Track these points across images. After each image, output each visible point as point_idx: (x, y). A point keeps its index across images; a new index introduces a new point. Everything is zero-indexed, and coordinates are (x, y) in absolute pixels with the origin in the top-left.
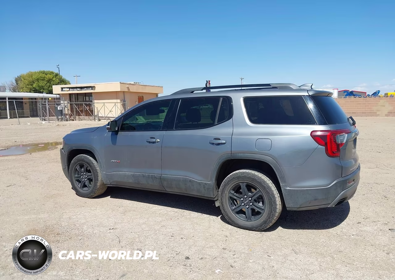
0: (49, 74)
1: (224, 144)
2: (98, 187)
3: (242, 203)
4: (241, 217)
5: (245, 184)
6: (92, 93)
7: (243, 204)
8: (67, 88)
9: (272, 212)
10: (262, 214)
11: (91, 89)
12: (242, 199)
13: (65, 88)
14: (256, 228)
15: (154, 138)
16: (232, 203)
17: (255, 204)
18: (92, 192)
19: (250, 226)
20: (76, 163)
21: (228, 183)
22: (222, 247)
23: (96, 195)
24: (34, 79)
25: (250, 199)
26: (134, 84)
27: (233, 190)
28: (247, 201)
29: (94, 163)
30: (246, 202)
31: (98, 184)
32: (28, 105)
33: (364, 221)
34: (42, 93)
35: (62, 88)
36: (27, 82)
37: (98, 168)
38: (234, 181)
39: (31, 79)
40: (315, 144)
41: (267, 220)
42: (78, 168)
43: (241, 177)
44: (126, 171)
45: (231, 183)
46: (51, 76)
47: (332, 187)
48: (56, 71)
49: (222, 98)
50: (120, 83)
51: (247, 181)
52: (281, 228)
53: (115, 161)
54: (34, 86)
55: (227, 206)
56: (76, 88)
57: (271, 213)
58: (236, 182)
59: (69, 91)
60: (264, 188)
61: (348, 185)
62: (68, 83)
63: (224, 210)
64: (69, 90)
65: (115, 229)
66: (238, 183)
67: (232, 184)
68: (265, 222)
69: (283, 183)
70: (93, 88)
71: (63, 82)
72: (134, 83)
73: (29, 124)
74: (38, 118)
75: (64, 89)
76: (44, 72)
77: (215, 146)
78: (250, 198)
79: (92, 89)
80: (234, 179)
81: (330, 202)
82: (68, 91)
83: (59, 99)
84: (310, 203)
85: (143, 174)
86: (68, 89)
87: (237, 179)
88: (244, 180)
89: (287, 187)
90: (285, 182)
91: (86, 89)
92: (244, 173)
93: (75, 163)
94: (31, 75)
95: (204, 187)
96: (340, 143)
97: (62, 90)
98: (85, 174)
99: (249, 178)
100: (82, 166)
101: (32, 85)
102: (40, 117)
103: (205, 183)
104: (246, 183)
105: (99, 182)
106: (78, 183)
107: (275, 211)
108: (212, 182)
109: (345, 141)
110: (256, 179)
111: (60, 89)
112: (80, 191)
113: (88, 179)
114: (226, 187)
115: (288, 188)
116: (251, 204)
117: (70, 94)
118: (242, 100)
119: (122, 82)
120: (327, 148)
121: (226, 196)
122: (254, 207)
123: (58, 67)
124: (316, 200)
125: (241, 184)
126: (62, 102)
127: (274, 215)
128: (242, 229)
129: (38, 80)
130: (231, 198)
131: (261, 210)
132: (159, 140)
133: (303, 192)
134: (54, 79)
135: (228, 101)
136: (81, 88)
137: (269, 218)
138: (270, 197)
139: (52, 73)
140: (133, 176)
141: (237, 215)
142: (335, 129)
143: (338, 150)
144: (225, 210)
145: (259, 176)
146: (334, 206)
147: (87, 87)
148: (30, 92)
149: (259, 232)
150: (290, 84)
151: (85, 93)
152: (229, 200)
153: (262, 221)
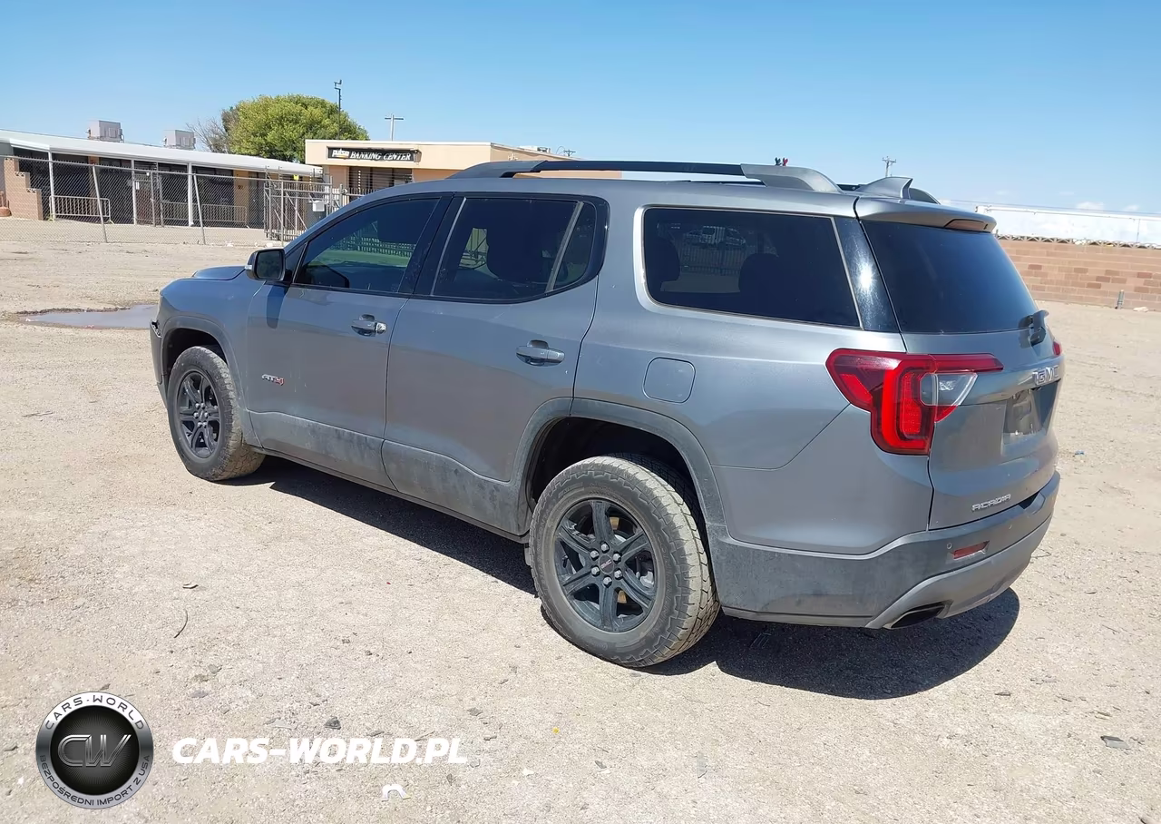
0: (313, 106)
1: (557, 362)
2: (231, 451)
3: (592, 567)
4: (588, 611)
5: (605, 505)
6: (411, 169)
7: (595, 570)
8: (344, 149)
9: (671, 612)
10: (644, 614)
11: (408, 157)
12: (594, 554)
13: (338, 149)
14: (623, 655)
15: (372, 318)
16: (565, 560)
17: (629, 576)
18: (215, 463)
19: (604, 646)
20: (183, 372)
21: (556, 494)
22: (468, 704)
23: (225, 475)
24: (270, 117)
25: (617, 556)
26: (539, 152)
27: (572, 519)
28: (608, 563)
29: (223, 376)
30: (603, 566)
31: (231, 443)
32: (246, 190)
33: (1025, 691)
34: (290, 159)
35: (331, 149)
36: (251, 126)
37: (232, 394)
38: (575, 492)
39: (261, 117)
40: (838, 399)
41: (657, 635)
42: (188, 384)
43: (593, 480)
44: (295, 413)
45: (565, 497)
46: (317, 112)
47: (880, 559)
48: (332, 100)
49: (582, 204)
50: (492, 145)
51: (611, 496)
52: (717, 668)
53: (272, 377)
54: (269, 138)
55: (548, 569)
56: (369, 151)
57: (668, 615)
58: (582, 494)
59: (349, 158)
60: (656, 526)
61: (947, 563)
62: (361, 137)
63: (540, 580)
64: (350, 155)
65: (203, 589)
66: (587, 499)
67: (568, 500)
68: (649, 641)
69: (716, 521)
70: (414, 154)
71: (350, 132)
72: (539, 150)
73: (229, 245)
74: (262, 231)
75: (335, 153)
76: (298, 101)
77: (532, 368)
78: (617, 553)
79: (412, 159)
80: (575, 486)
81: (871, 610)
82: (345, 159)
83: (320, 179)
84: (799, 603)
85: (336, 430)
86: (347, 153)
87: (584, 486)
88: (602, 494)
89: (727, 536)
90: (721, 518)
91: (395, 156)
92: (604, 467)
93: (181, 370)
94: (265, 106)
95: (493, 498)
96: (935, 403)
97: (330, 156)
98: (204, 408)
99: (617, 487)
100: (196, 383)
101: (263, 135)
102: (267, 228)
103: (497, 487)
104: (608, 504)
105: (233, 436)
106: (186, 430)
107: (683, 612)
108: (512, 482)
109: (958, 401)
110: (635, 494)
111: (326, 152)
112: (190, 457)
113: (210, 423)
114: (550, 506)
115: (730, 540)
116: (618, 573)
117: (351, 168)
118: (639, 215)
119: (498, 143)
120: (879, 419)
121: (548, 534)
122: (625, 584)
123: (338, 86)
124: (818, 594)
125: (593, 503)
126: (327, 190)
127: (676, 624)
128: (582, 649)
129: (281, 120)
130: (563, 544)
131: (645, 599)
132: (383, 327)
133: (779, 562)
134: (326, 122)
135: (596, 212)
136: (383, 153)
137: (662, 631)
138: (671, 563)
139: (323, 104)
140: (314, 431)
141: (576, 602)
142: (925, 352)
143: (927, 429)
144: (543, 582)
145: (647, 484)
146: (888, 626)
147: (400, 152)
148: (257, 155)
149: (631, 671)
150: (805, 171)
151: (393, 170)
152: (557, 550)
153: (643, 635)
